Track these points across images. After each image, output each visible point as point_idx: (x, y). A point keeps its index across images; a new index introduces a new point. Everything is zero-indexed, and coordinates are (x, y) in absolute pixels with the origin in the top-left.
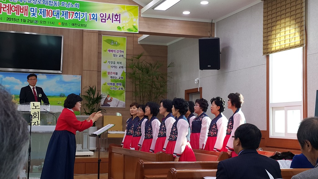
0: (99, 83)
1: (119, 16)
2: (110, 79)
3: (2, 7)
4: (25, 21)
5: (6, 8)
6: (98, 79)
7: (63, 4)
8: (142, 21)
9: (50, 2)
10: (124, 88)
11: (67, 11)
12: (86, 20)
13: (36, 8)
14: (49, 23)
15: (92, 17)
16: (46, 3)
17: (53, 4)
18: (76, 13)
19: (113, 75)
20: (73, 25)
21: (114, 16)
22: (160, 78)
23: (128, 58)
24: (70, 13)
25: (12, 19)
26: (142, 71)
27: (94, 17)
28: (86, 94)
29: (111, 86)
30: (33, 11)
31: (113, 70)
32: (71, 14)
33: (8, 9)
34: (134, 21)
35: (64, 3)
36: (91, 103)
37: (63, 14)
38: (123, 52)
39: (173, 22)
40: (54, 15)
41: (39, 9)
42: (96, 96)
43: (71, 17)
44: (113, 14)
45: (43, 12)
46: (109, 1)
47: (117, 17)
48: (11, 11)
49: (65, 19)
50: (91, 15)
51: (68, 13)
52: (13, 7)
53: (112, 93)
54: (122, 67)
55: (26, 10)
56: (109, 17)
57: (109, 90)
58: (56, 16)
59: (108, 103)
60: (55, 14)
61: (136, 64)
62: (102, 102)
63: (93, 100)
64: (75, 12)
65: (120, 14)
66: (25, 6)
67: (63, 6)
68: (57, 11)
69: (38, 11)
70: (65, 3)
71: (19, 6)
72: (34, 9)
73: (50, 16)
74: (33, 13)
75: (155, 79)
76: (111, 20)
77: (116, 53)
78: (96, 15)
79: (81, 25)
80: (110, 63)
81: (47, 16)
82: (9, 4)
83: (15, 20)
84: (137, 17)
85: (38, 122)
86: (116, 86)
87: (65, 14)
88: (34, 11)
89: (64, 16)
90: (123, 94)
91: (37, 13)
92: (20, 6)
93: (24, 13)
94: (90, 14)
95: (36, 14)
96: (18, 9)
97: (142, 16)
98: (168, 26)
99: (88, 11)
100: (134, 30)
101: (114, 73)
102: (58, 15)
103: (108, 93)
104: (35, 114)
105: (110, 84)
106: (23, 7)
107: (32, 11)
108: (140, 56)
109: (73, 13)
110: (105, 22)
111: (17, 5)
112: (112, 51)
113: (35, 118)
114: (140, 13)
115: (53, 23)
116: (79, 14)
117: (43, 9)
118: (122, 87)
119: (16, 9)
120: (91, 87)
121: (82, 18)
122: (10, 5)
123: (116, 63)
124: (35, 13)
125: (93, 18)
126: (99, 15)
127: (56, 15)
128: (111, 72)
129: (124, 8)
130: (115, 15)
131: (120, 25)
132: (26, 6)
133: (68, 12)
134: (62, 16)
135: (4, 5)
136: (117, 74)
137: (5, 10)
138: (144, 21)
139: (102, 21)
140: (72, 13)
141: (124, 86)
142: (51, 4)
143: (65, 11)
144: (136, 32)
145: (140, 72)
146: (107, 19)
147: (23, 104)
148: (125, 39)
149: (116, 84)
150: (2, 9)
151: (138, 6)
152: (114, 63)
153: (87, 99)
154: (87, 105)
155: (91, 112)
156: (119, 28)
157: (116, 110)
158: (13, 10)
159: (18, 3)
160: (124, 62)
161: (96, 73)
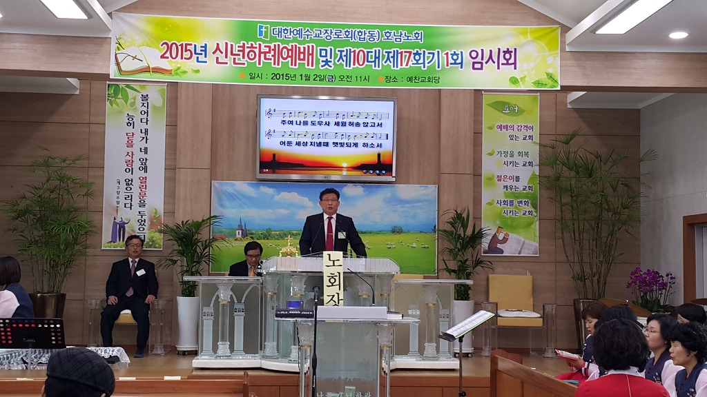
0: (477, 201)
1: (513, 54)
2: (502, 191)
3: (262, 51)
4: (308, 78)
5: (269, 52)
6: (474, 192)
7: (388, 35)
8: (569, 62)
9: (360, 34)
10: (536, 212)
11: (395, 49)
12: (439, 67)
13: (331, 49)
14: (359, 79)
15: (451, 61)
16: (351, 37)
17: (366, 37)
18: (417, 53)
19: (509, 183)
20: (410, 79)
21: (502, 54)
22: (620, 187)
23: (543, 143)
24: (404, 54)
25: (281, 77)
26: (577, 173)
27: (455, 60)
28: (448, 228)
29: (505, 208)
30: (324, 55)
31: (509, 171)
32: (405, 56)
33: (274, 56)
34: (548, 62)
35: (390, 33)
36: (459, 246)
37: (388, 58)
38: (532, 128)
39: (645, 59)
40: (370, 60)
42: (469, 232)
43: (404, 64)
44: (499, 49)
45: (346, 56)
46: (491, 21)
47: (509, 57)
48: (281, 59)
49: (392, 68)
50: (450, 56)
51: (399, 55)
52: (285, 50)
53: (507, 224)
54: (531, 164)
55: (310, 54)
56: (491, 57)
57: (500, 216)
58: (373, 64)
59: (499, 246)
60: (371, 58)
61: (562, 155)
62: (485, 244)
63: (463, 242)
64: (413, 52)
65: (515, 49)
66: (308, 46)
67: (388, 39)
68: (376, 51)
69: (336, 55)
70: (392, 34)
71: (296, 46)
72: (326, 50)
73: (361, 63)
74: (324, 59)
75: (609, 190)
76: (494, 62)
77: (516, 133)
78: (460, 56)
79: (427, 80)
80: (503, 155)
81: (354, 64)
82: (276, 44)
83: (287, 78)
84: (556, 52)
85: (338, 294)
86: (516, 207)
87: (393, 57)
88: (326, 56)
89: (391, 62)
90: (533, 226)
91: (332, 60)
92: (298, 46)
93: (306, 62)
94: (447, 54)
95: (331, 62)
96: (295, 54)
97: (567, 49)
98: (634, 68)
99: (443, 47)
100: (550, 82)
101: (511, 178)
102: (377, 60)
103: (498, 222)
104: (332, 277)
105: (502, 203)
106: (304, 48)
107: (322, 55)
108: (573, 136)
109: (410, 53)
110: (481, 69)
111: (292, 46)
112: (506, 127)
113: (333, 285)
114: (563, 42)
115: (367, 78)
116: (422, 56)
117: (345, 49)
118: (530, 208)
119: (290, 55)
120: (459, 212)
121: (428, 63)
122: (279, 45)
123: (516, 154)
124: (329, 60)
125: (453, 62)
126: (466, 55)
127: (373, 60)
128: (505, 176)
129: (524, 33)
131: (517, 74)
132: (310, 45)
133: (399, 51)
134: (385, 62)
135: (265, 46)
136: (518, 179)
137: (267, 57)
138: (574, 62)
139: (475, 67)
140: (408, 54)
141: (534, 206)
142: (363, 36)
143: (392, 50)
144: (555, 87)
145: (573, 174)
146: (486, 63)
147: (308, 256)
148: (535, 98)
149: (515, 203)
150: (262, 55)
151: (558, 28)
152: (512, 156)
153: (451, 237)
154: (451, 251)
155: (459, 267)
156: (514, 80)
157: (517, 262)
158: (285, 56)
159: (295, 40)
160: (534, 152)
161: (469, 179)
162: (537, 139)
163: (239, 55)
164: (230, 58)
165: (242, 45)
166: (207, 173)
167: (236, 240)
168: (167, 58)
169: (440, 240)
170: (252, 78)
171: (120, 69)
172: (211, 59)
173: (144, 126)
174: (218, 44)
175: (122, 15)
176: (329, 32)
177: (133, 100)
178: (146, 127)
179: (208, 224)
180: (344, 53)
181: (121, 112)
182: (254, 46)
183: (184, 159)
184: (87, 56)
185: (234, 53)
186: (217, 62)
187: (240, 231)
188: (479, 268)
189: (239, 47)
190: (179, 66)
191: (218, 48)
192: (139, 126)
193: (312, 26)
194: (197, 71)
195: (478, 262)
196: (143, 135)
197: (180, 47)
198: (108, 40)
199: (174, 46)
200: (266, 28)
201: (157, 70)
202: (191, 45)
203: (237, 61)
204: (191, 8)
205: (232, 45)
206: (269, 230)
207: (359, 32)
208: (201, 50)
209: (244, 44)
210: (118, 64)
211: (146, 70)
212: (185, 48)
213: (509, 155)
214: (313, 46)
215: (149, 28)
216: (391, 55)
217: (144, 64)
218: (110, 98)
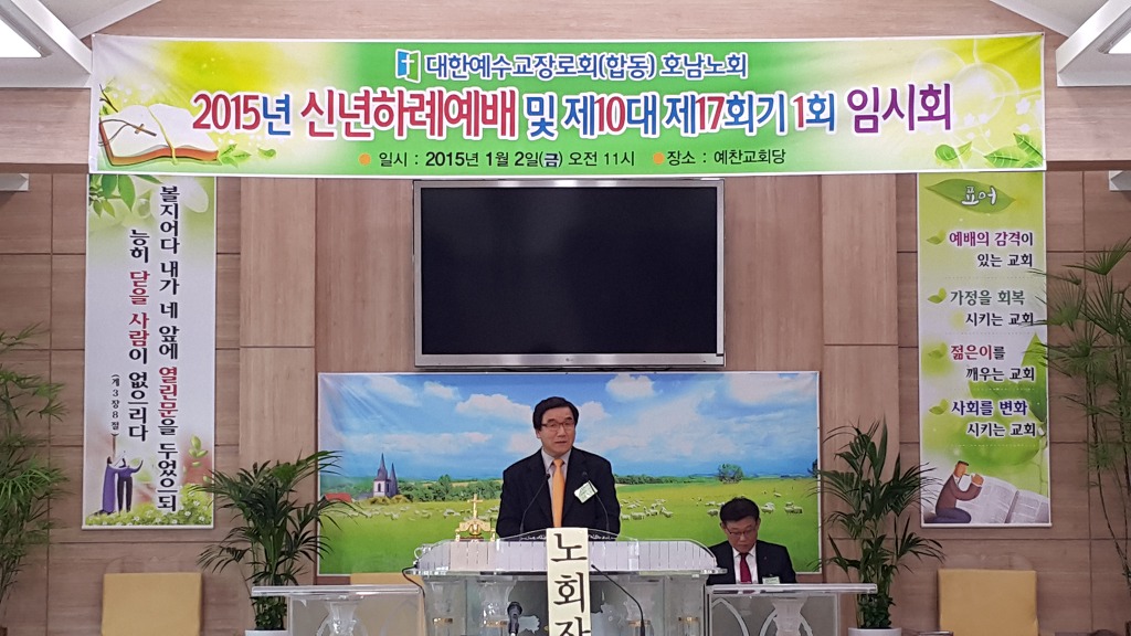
0: (908, 406)
1: (942, 97)
2: (967, 380)
3: (406, 105)
4: (503, 161)
5: (421, 108)
6: (900, 384)
7: (672, 63)
8: (1064, 111)
9: (613, 63)
10: (1043, 427)
12: (782, 130)
13: (551, 98)
14: (612, 159)
15: (808, 115)
16: (595, 71)
17: (625, 68)
18: (736, 101)
19: (980, 362)
20: (721, 157)
21: (918, 98)
23: (1055, 272)
24: (707, 103)
25: (447, 159)
27: (818, 113)
28: (842, 467)
29: (973, 419)
30: (537, 110)
31: (981, 336)
32: (711, 107)
33: (431, 116)
34: (1018, 113)
35: (676, 59)
36: (864, 507)
37: (674, 114)
40: (634, 118)
41: (565, 98)
42: (887, 475)
43: (708, 125)
44: (912, 87)
45: (583, 111)
46: (893, 27)
47: (933, 102)
48: (446, 123)
49: (683, 134)
50: (806, 105)
51: (698, 106)
52: (454, 102)
53: (978, 455)
54: (1028, 318)
55: (508, 110)
56: (894, 105)
57: (960, 437)
58: (642, 126)
59: (959, 504)
60: (638, 114)
62: (929, 498)
63: (874, 498)
64: (727, 98)
65: (947, 86)
66: (504, 93)
67: (672, 72)
68: (646, 98)
69: (562, 109)
70: (682, 61)
71: (477, 92)
72: (541, 100)
73: (616, 125)
74: (537, 119)
76: (902, 115)
77: (992, 249)
78: (827, 104)
79: (757, 158)
80: (965, 301)
81: (601, 128)
82: (436, 89)
83: (460, 161)
84: (1035, 90)
85: (580, 619)
86: (997, 416)
87: (684, 110)
88: (541, 112)
89: (679, 121)
90: (1036, 458)
91: (555, 120)
92: (481, 93)
93: (499, 126)
94: (800, 100)
95: (551, 124)
96: (475, 110)
97: (1060, 83)
99: (790, 86)
100: (1024, 155)
101: (985, 351)
102: (650, 117)
103: (957, 452)
104: (566, 584)
105: (966, 409)
106: (495, 97)
107: (533, 110)
108: (1120, 255)
109: (721, 100)
110: (875, 129)
111: (469, 93)
112: (971, 238)
113: (567, 601)
114: (1050, 68)
115: (629, 158)
116: (746, 106)
117: (580, 96)
118: (1029, 418)
119: (465, 112)
120: (864, 432)
121: (760, 121)
122: (441, 93)
123: (995, 298)
124: (548, 120)
125: (813, 117)
126: (841, 102)
127: (642, 117)
128: (972, 348)
129: (966, 51)
130: (922, 92)
131: (952, 139)
132: (507, 90)
133: (698, 98)
134: (668, 122)
135: (412, 96)
136: (1000, 353)
137: (417, 119)
138: (1076, 110)
139: (862, 126)
140: (716, 104)
141: (1039, 414)
142: (618, 68)
143: (681, 96)
144: (1035, 164)
146: (885, 117)
147: (516, 540)
149: (995, 407)
150: (407, 116)
151: (1037, 39)
152: (986, 301)
153: (847, 489)
154: (849, 517)
155: (865, 552)
156: (946, 153)
157: (1002, 543)
158: (454, 116)
159: (474, 80)
160: (1035, 290)
161: (890, 355)
162: (1040, 262)
163: (357, 116)
164: (339, 123)
165: (362, 94)
166: (307, 357)
167: (373, 502)
168: (208, 126)
169: (826, 494)
170: (386, 162)
171: (109, 155)
172: (298, 126)
173: (168, 257)
174: (312, 95)
175: (111, 39)
176: (547, 61)
177: (143, 200)
178: (174, 258)
179: (312, 469)
180: (579, 106)
181: (118, 227)
182: (389, 95)
183: (256, 328)
184: (40, 128)
185: (347, 111)
186: (312, 133)
187: (383, 484)
188: (909, 556)
189: (357, 99)
190: (232, 142)
191: (313, 103)
192: (159, 256)
193: (510, 49)
194: (271, 153)
195: (909, 543)
196: (168, 276)
197: (233, 104)
198: (84, 92)
199: (221, 101)
200: (414, 57)
201: (186, 154)
202: (256, 98)
203: (353, 130)
204: (255, 21)
205: (342, 96)
206: (445, 480)
207: (609, 60)
208: (278, 109)
209: (367, 92)
210: (105, 143)
211: (164, 153)
212: (243, 104)
213: (978, 300)
214: (512, 93)
215: (170, 67)
216: (680, 105)
217: (160, 142)
218: (95, 197)
